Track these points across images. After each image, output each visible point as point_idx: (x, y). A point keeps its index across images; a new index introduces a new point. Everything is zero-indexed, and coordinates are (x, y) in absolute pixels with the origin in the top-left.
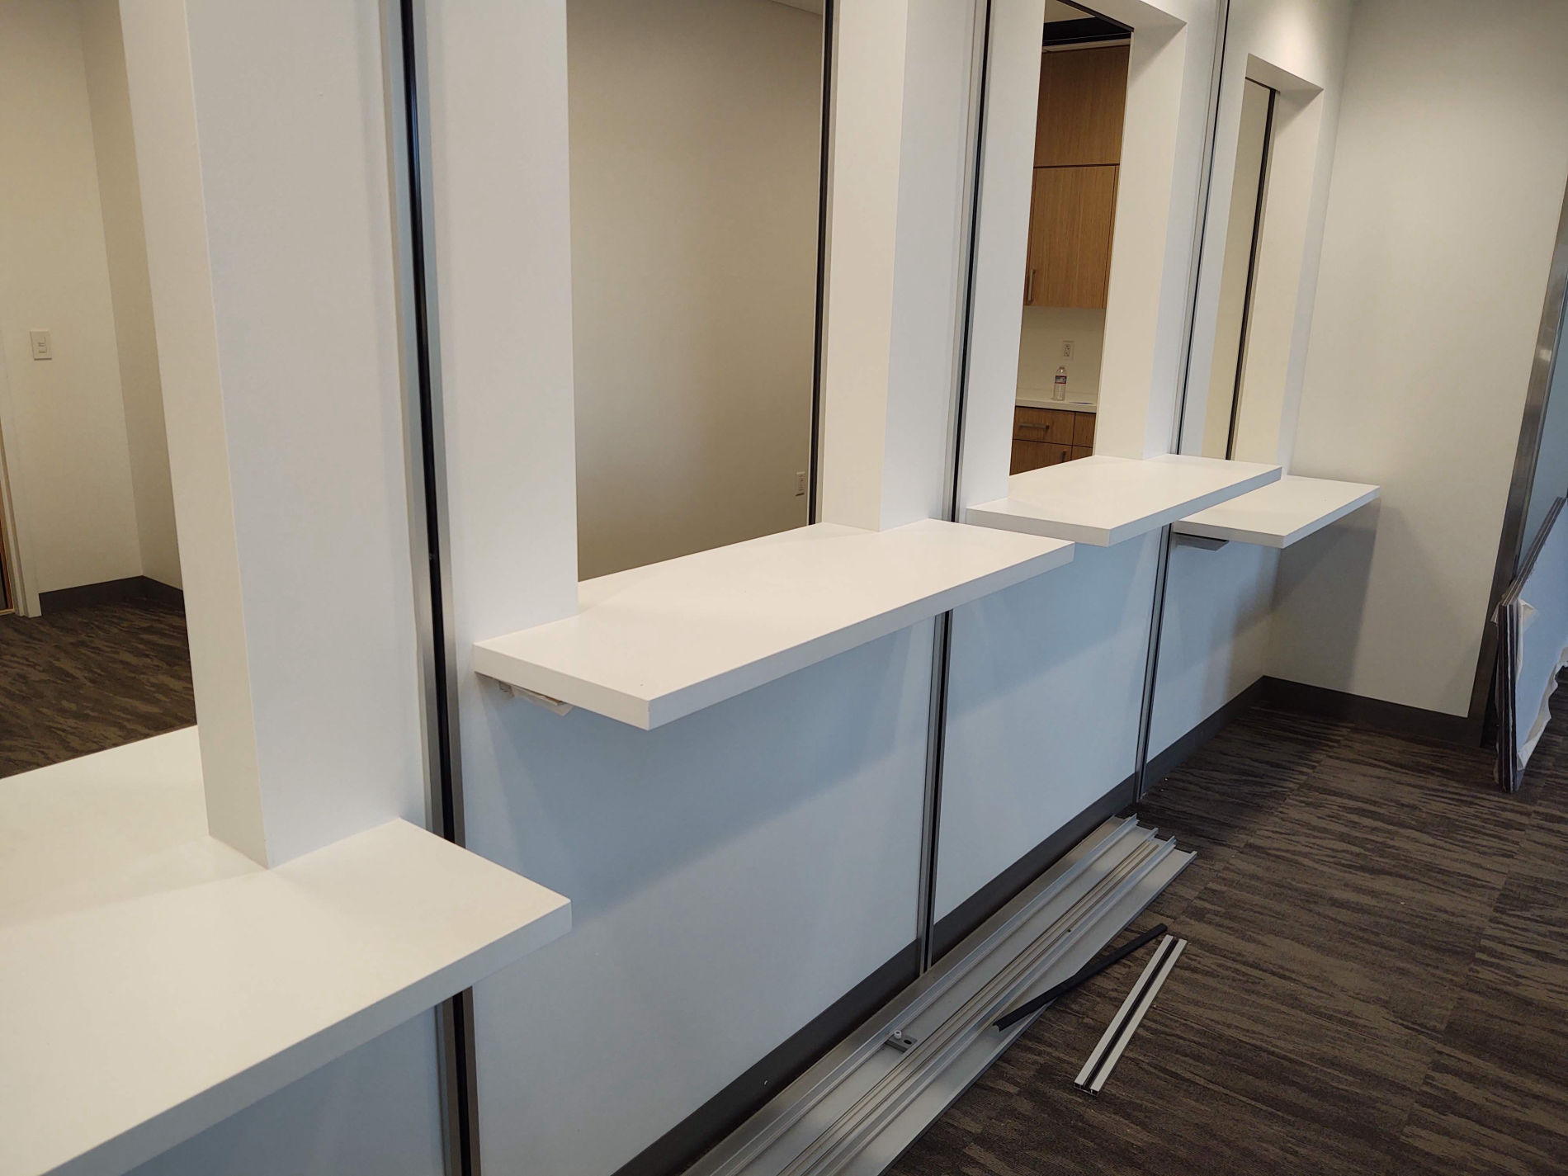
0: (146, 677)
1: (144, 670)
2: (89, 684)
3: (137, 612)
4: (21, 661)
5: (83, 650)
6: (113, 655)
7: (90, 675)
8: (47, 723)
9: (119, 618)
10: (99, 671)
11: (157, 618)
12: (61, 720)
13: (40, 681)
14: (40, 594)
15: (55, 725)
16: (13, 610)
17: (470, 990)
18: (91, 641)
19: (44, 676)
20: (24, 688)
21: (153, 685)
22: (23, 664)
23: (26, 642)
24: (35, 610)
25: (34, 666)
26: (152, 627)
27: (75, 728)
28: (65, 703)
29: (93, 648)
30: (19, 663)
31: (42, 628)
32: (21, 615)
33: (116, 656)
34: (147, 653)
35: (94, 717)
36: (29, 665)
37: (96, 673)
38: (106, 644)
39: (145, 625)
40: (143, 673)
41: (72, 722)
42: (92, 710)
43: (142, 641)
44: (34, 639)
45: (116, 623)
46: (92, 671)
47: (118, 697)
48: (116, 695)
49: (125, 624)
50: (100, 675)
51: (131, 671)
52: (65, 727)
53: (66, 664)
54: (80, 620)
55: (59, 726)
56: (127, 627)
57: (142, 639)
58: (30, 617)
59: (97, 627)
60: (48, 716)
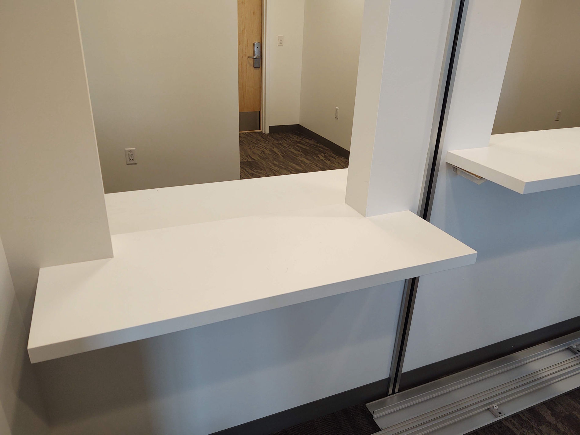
0: (298, 157)
1: (298, 155)
2: (282, 157)
3: (297, 136)
4: (263, 147)
5: (280, 146)
6: (288, 149)
7: (282, 154)
8: (270, 167)
9: (291, 137)
10: (285, 154)
11: (302, 139)
12: (273, 167)
13: (269, 154)
14: (269, 126)
15: (272, 168)
16: (261, 131)
17: (419, 277)
18: (283, 144)
19: (269, 153)
20: (264, 155)
21: (300, 160)
22: (264, 148)
23: (264, 141)
24: (267, 132)
25: (267, 149)
26: (300, 142)
27: (278, 170)
28: (275, 162)
29: (283, 146)
30: (262, 147)
31: (269, 137)
32: (263, 132)
33: (290, 149)
34: (299, 150)
35: (283, 168)
36: (265, 149)
37: (284, 154)
38: (287, 145)
39: (298, 141)
40: (298, 156)
41: (277, 168)
42: (283, 165)
43: (298, 146)
44: (267, 140)
45: (290, 139)
46: (283, 153)
47: (290, 163)
48: (289, 162)
49: (293, 140)
50: (285, 155)
51: (294, 155)
52: (275, 169)
53: (275, 150)
54: (280, 136)
55: (273, 169)
56: (294, 141)
57: (297, 145)
58: (266, 133)
59: (284, 139)
60: (270, 165)
